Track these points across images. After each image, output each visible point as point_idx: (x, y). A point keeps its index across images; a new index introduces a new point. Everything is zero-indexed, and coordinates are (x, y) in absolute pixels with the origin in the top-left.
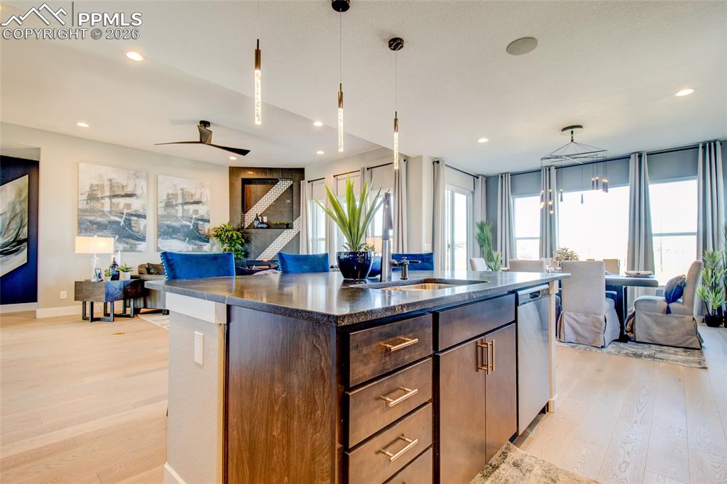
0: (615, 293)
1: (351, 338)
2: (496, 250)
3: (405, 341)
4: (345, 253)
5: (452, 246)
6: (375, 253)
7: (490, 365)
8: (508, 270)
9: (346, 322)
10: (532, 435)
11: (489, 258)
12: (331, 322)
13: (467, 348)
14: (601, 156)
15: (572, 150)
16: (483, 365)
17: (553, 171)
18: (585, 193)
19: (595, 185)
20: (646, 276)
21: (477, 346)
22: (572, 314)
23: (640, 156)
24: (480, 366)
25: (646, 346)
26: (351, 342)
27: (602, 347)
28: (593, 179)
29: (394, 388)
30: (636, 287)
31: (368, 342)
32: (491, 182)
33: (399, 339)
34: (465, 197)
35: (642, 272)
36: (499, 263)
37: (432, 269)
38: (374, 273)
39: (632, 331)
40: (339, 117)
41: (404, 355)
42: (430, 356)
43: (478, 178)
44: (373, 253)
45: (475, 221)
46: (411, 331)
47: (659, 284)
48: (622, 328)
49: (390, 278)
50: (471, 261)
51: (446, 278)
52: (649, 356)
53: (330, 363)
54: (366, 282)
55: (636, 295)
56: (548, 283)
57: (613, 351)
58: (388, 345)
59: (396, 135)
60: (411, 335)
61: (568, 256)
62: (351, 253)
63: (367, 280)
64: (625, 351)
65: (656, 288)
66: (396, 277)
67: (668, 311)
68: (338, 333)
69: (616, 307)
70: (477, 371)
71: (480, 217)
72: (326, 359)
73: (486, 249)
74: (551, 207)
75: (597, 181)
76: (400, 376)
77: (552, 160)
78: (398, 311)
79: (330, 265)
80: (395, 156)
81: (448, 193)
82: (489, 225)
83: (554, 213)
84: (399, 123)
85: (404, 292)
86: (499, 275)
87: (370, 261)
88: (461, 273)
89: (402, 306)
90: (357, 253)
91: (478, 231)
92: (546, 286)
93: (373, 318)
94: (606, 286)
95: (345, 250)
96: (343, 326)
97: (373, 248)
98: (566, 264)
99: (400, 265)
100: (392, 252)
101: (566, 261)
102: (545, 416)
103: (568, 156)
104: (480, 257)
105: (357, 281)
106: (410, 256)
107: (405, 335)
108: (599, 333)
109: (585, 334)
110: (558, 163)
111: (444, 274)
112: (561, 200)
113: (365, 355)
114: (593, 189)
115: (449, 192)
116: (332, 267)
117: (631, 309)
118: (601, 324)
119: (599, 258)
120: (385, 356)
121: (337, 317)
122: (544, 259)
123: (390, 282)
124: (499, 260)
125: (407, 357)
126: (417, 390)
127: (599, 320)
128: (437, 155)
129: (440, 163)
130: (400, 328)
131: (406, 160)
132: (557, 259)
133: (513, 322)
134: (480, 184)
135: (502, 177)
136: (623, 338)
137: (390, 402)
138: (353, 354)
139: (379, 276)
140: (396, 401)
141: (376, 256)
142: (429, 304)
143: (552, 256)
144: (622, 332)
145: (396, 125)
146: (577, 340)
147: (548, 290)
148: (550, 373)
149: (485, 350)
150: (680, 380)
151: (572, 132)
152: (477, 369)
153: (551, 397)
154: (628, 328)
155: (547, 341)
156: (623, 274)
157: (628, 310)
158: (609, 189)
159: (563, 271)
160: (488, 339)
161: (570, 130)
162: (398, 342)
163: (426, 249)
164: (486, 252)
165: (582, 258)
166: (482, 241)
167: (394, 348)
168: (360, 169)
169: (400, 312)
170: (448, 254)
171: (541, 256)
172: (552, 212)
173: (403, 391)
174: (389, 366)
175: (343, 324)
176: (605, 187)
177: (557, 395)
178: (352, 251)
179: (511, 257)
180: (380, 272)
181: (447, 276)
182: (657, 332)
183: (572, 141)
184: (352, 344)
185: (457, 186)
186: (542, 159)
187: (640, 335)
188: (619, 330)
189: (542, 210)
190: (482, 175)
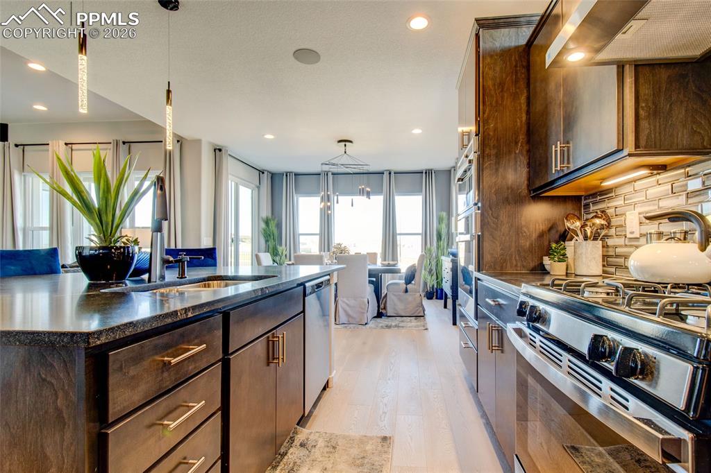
0: (374, 279)
1: (111, 359)
2: (281, 245)
3: (189, 350)
4: (91, 249)
5: (236, 240)
6: (140, 248)
7: (281, 357)
8: (293, 264)
9: (103, 340)
10: (315, 413)
11: (275, 253)
12: (77, 342)
13: (259, 344)
14: (365, 169)
15: (345, 160)
16: (274, 359)
17: (330, 176)
18: (354, 198)
19: (362, 192)
20: (394, 265)
21: (268, 341)
22: (345, 300)
23: (390, 173)
24: (271, 360)
25: (394, 318)
26: (110, 364)
27: (366, 324)
28: (360, 187)
29: (174, 406)
30: (386, 274)
31: (137, 359)
32: (277, 179)
33: (181, 348)
34: (250, 191)
35: (391, 263)
36: (283, 257)
37: (215, 265)
38: (139, 272)
39: (385, 308)
40: (80, 67)
41: (188, 366)
42: (219, 361)
43: (263, 173)
44: (136, 248)
45: (261, 216)
46: (196, 338)
47: (402, 271)
48: (379, 306)
49: (163, 277)
50: (257, 256)
51: (229, 274)
52: (396, 326)
53: (74, 398)
54: (126, 285)
55: (388, 280)
56: (329, 275)
57: (373, 326)
58: (166, 359)
59: (169, 109)
60: (196, 341)
61: (343, 251)
62: (100, 248)
63: (127, 282)
64: (381, 325)
65: (399, 274)
66: (171, 276)
67: (406, 291)
68: (88, 356)
69: (375, 291)
70: (268, 365)
71: (266, 212)
72: (66, 394)
73: (271, 243)
74: (329, 208)
75: (363, 189)
76: (182, 390)
77: (330, 166)
78: (181, 317)
79: (61, 264)
80: (168, 134)
81: (231, 185)
82: (274, 220)
83: (331, 214)
84: (173, 96)
85: (182, 294)
86: (283, 269)
87: (132, 258)
88: (246, 269)
89: (186, 310)
90: (112, 247)
91: (263, 225)
92: (328, 277)
93: (146, 329)
94: (369, 274)
95: (93, 245)
96: (99, 345)
97: (136, 242)
98: (341, 257)
99: (176, 261)
100: (166, 247)
101: (341, 255)
102: (326, 392)
103: (342, 165)
104: (265, 252)
105: (112, 284)
106: (189, 252)
107: (189, 343)
108: (364, 313)
109: (355, 316)
110: (335, 170)
111: (227, 269)
112: (337, 202)
113: (133, 377)
114: (360, 195)
115: (233, 183)
116: (63, 266)
117: (384, 291)
118: (365, 305)
119: (364, 252)
120: (163, 372)
121: (89, 335)
122: (323, 253)
123: (163, 283)
124: (284, 255)
125: (191, 368)
126: (204, 402)
127: (363, 302)
128: (220, 142)
129: (223, 151)
130: (182, 335)
131: (179, 140)
132: (334, 253)
133: (301, 312)
134: (266, 179)
135: (287, 175)
136: (380, 315)
137: (169, 425)
138: (113, 379)
139: (146, 277)
140: (176, 423)
141: (142, 251)
142: (219, 304)
143: (329, 251)
144: (378, 310)
145: (168, 97)
146: (349, 321)
147: (329, 280)
148: (330, 352)
149: (276, 343)
150: (414, 341)
151: (345, 145)
152: (268, 364)
153: (330, 374)
154: (382, 306)
155: (328, 325)
156: (379, 264)
157: (382, 292)
158: (371, 197)
159: (339, 264)
160: (279, 332)
161: (344, 143)
162: (180, 351)
163: (206, 243)
164: (271, 246)
165: (352, 253)
166: (268, 236)
167: (174, 361)
168: (111, 141)
169: (184, 316)
170: (231, 249)
171: (320, 251)
172: (329, 212)
173: (187, 408)
174: (168, 383)
175: (98, 343)
176: (368, 194)
177: (335, 371)
178: (104, 245)
179: (295, 252)
180: (149, 270)
181: (230, 272)
182: (400, 308)
183: (345, 152)
184: (112, 366)
185: (242, 179)
186: (322, 164)
187: (390, 311)
188: (377, 308)
189: (321, 209)
190: (268, 172)
